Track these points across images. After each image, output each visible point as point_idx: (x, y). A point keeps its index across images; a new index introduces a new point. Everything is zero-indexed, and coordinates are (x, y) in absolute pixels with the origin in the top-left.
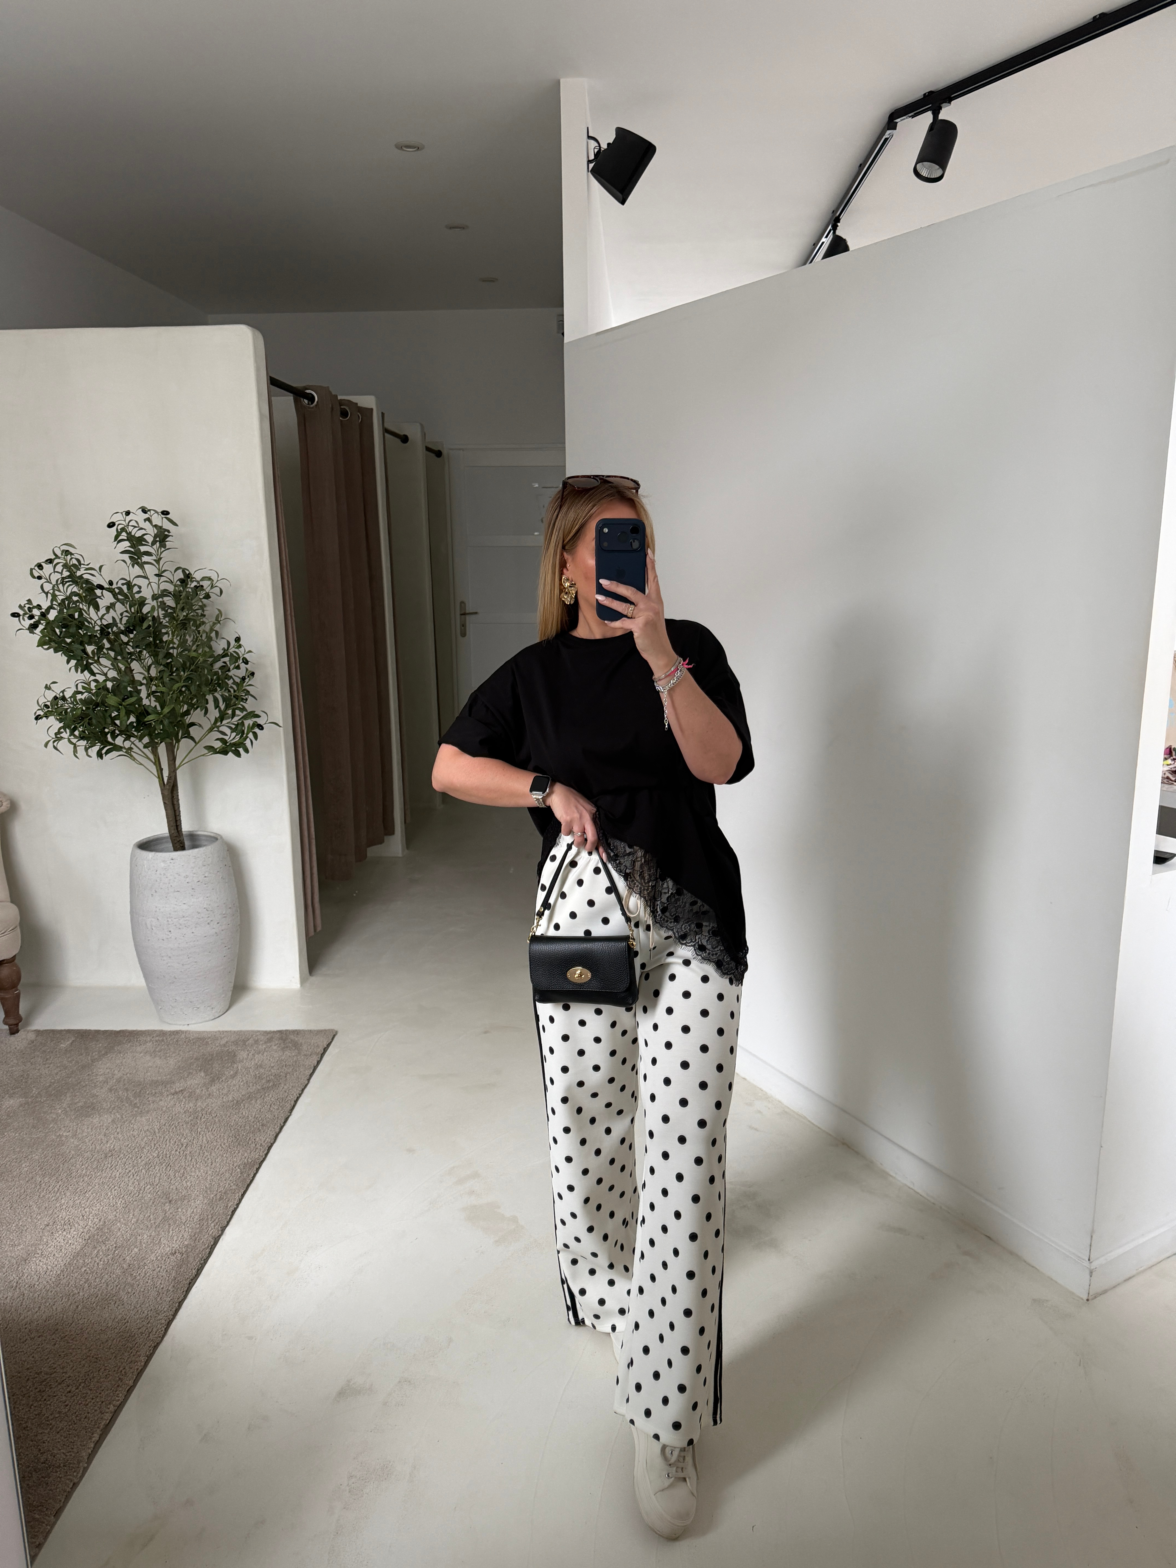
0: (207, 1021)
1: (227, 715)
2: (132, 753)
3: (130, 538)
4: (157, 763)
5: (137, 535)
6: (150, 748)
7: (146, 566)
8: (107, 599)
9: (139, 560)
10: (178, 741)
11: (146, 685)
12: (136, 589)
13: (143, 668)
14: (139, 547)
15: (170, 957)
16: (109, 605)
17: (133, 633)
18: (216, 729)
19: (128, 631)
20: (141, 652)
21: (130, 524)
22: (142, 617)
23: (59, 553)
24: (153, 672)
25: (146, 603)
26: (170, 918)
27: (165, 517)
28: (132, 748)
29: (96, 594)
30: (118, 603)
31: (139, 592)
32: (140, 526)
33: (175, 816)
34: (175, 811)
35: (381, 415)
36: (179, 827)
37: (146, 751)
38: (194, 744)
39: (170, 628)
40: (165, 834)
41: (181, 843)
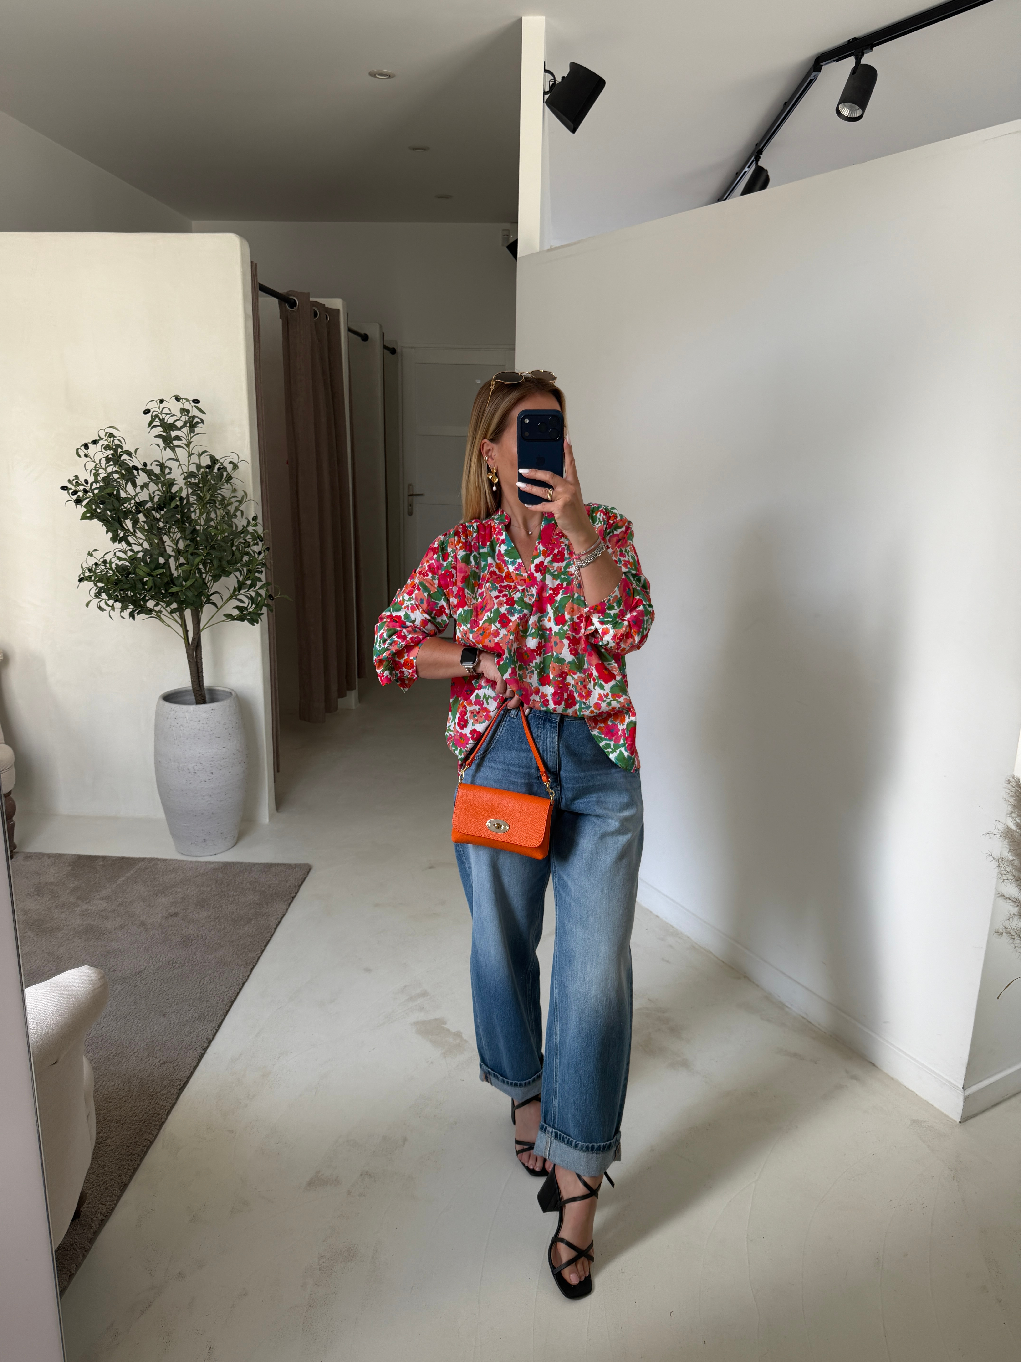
0: (220, 853)
1: (244, 586)
2: (162, 616)
3: (164, 425)
4: (183, 625)
5: (168, 422)
6: (177, 613)
7: (177, 449)
8: (142, 478)
9: (171, 445)
10: (202, 607)
11: (174, 557)
12: (167, 471)
13: (172, 542)
14: (171, 432)
16: (143, 484)
17: (163, 510)
18: (234, 597)
19: (159, 508)
20: (170, 527)
21: (163, 412)
22: (172, 496)
23: (103, 436)
24: (181, 545)
25: (175, 483)
27: (195, 406)
28: (162, 611)
29: (133, 472)
30: (151, 483)
31: (169, 473)
32: (173, 413)
33: (198, 673)
34: (198, 668)
35: (346, 316)
36: (201, 682)
37: (172, 614)
38: (217, 610)
39: (198, 506)
40: (189, 688)
41: (201, 698)
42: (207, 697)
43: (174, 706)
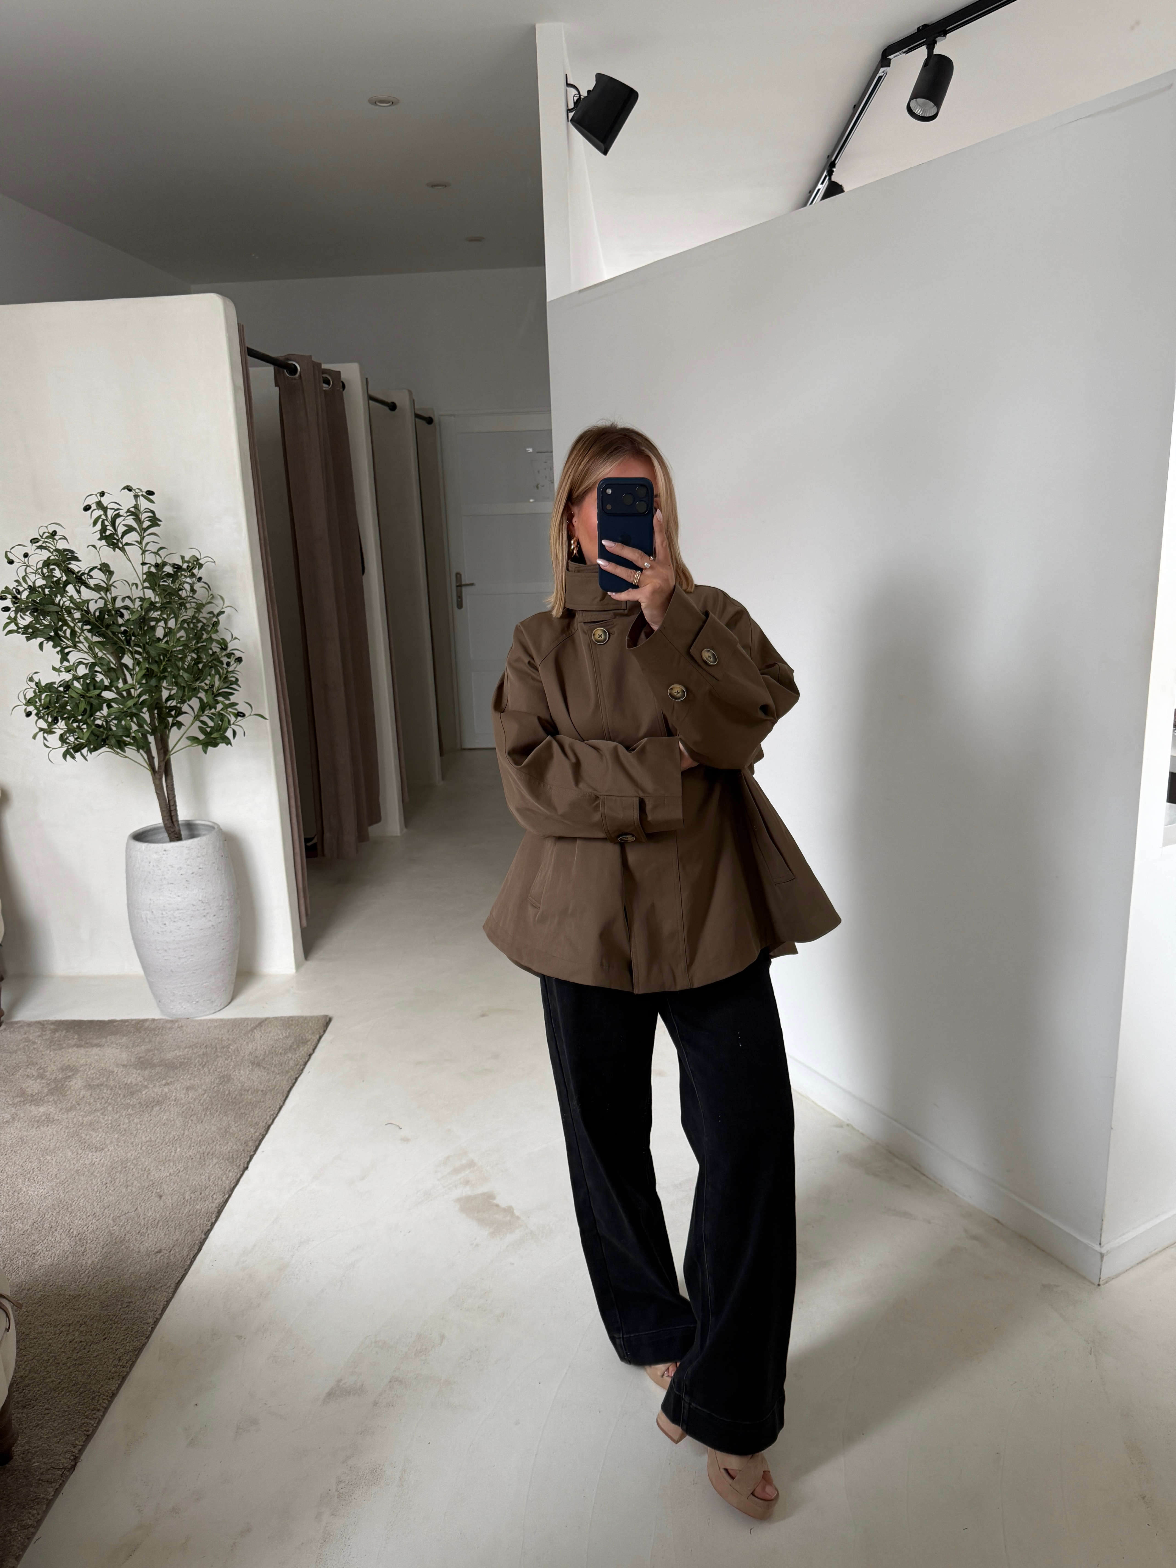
0: (211, 1012)
10: (168, 731)
15: (166, 951)
23: (44, 535)
26: (164, 910)
27: (148, 498)
33: (169, 806)
36: (174, 817)
38: (183, 733)
41: (176, 834)
42: (184, 833)
43: (143, 846)
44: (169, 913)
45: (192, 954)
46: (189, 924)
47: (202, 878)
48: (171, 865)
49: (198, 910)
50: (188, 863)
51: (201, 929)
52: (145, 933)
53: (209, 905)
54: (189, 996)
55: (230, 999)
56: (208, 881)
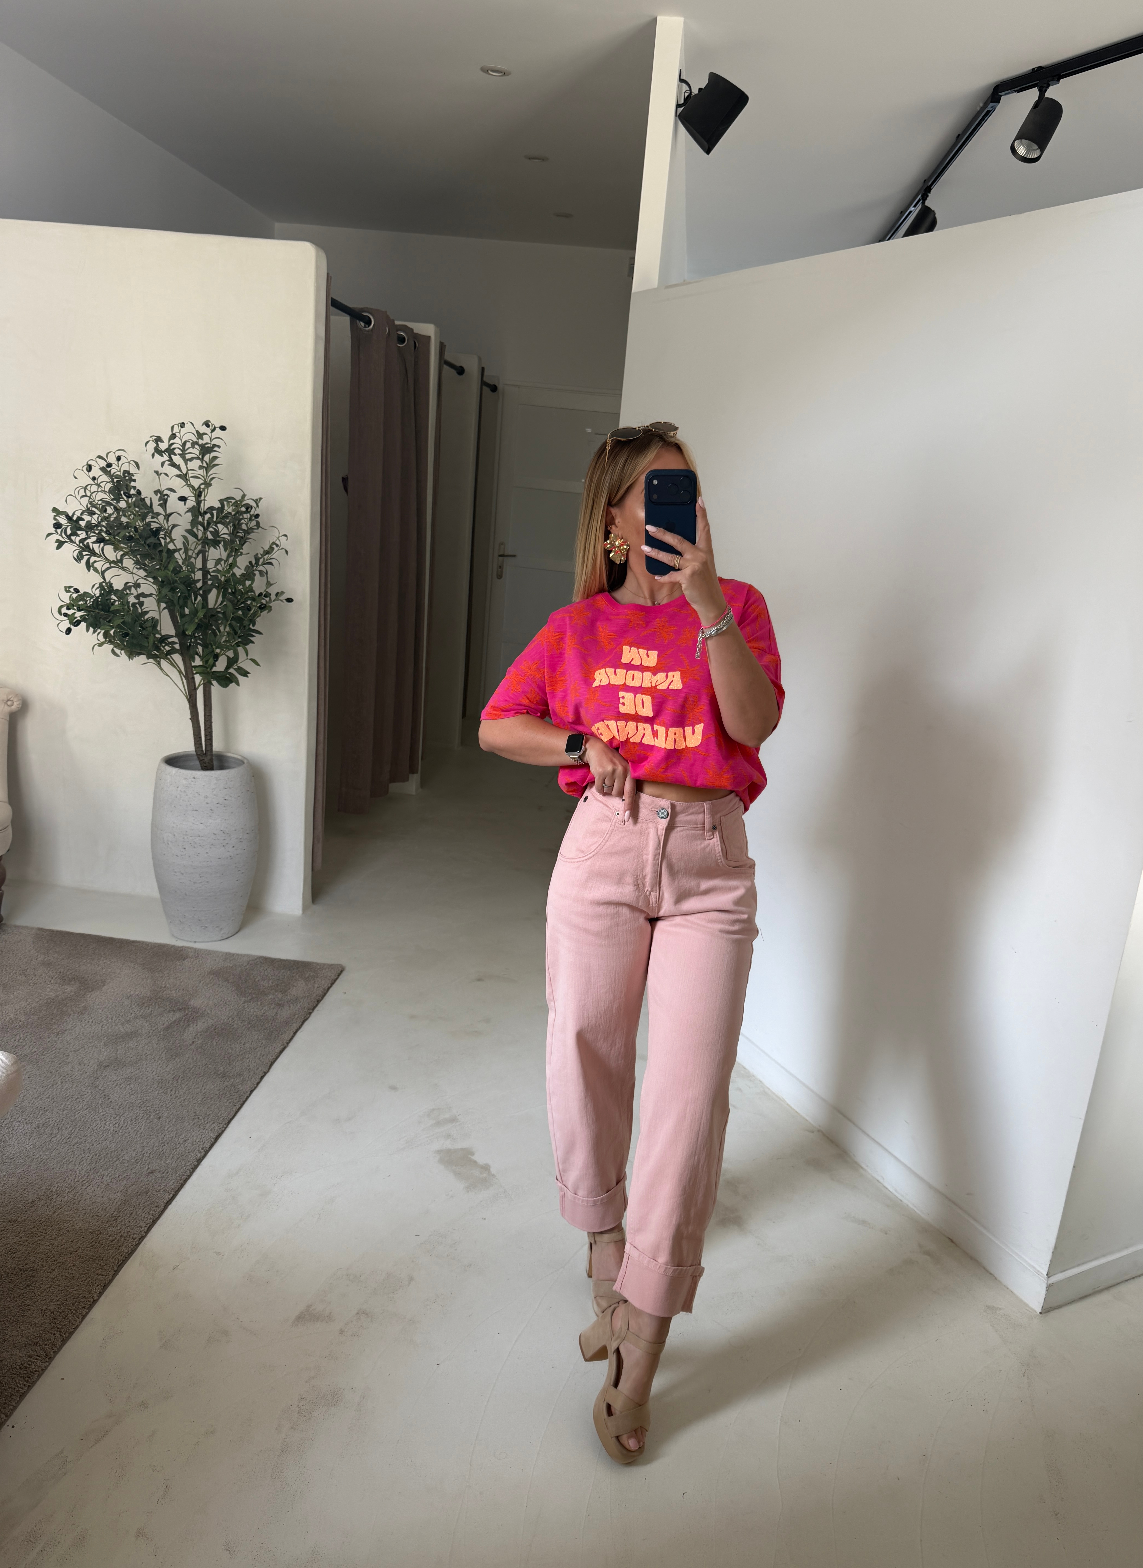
0: (214, 941)
15: (183, 874)
26: (186, 835)
27: (221, 434)
35: (437, 345)
36: (211, 748)
40: (192, 753)
41: (205, 764)
42: (215, 763)
43: (173, 771)
44: (190, 838)
45: (208, 881)
46: (207, 852)
47: (226, 810)
48: (198, 793)
49: (218, 839)
50: (215, 793)
51: (220, 858)
52: (164, 854)
53: (230, 836)
54: (199, 920)
55: (236, 931)
56: (232, 813)
